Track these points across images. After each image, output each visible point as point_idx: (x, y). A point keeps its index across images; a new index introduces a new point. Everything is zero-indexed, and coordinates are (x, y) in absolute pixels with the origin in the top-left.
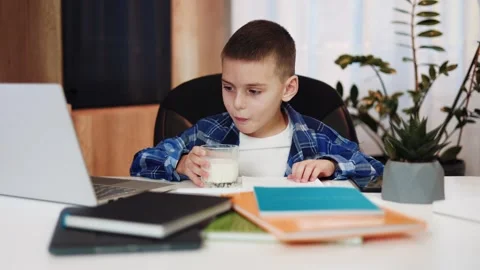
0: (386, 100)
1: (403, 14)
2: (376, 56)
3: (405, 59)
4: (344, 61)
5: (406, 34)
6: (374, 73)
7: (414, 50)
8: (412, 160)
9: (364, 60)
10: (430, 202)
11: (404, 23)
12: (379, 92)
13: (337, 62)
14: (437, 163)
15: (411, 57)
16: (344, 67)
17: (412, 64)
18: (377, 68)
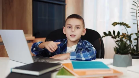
0: (127, 36)
1: (133, 10)
2: (124, 22)
3: (134, 23)
4: (114, 24)
5: (135, 16)
6: (125, 28)
7: (137, 21)
8: (122, 54)
9: (121, 24)
10: (126, 67)
11: (134, 13)
12: (125, 33)
13: (112, 24)
14: (130, 55)
15: (136, 23)
16: (114, 26)
17: (137, 25)
18: (125, 26)
